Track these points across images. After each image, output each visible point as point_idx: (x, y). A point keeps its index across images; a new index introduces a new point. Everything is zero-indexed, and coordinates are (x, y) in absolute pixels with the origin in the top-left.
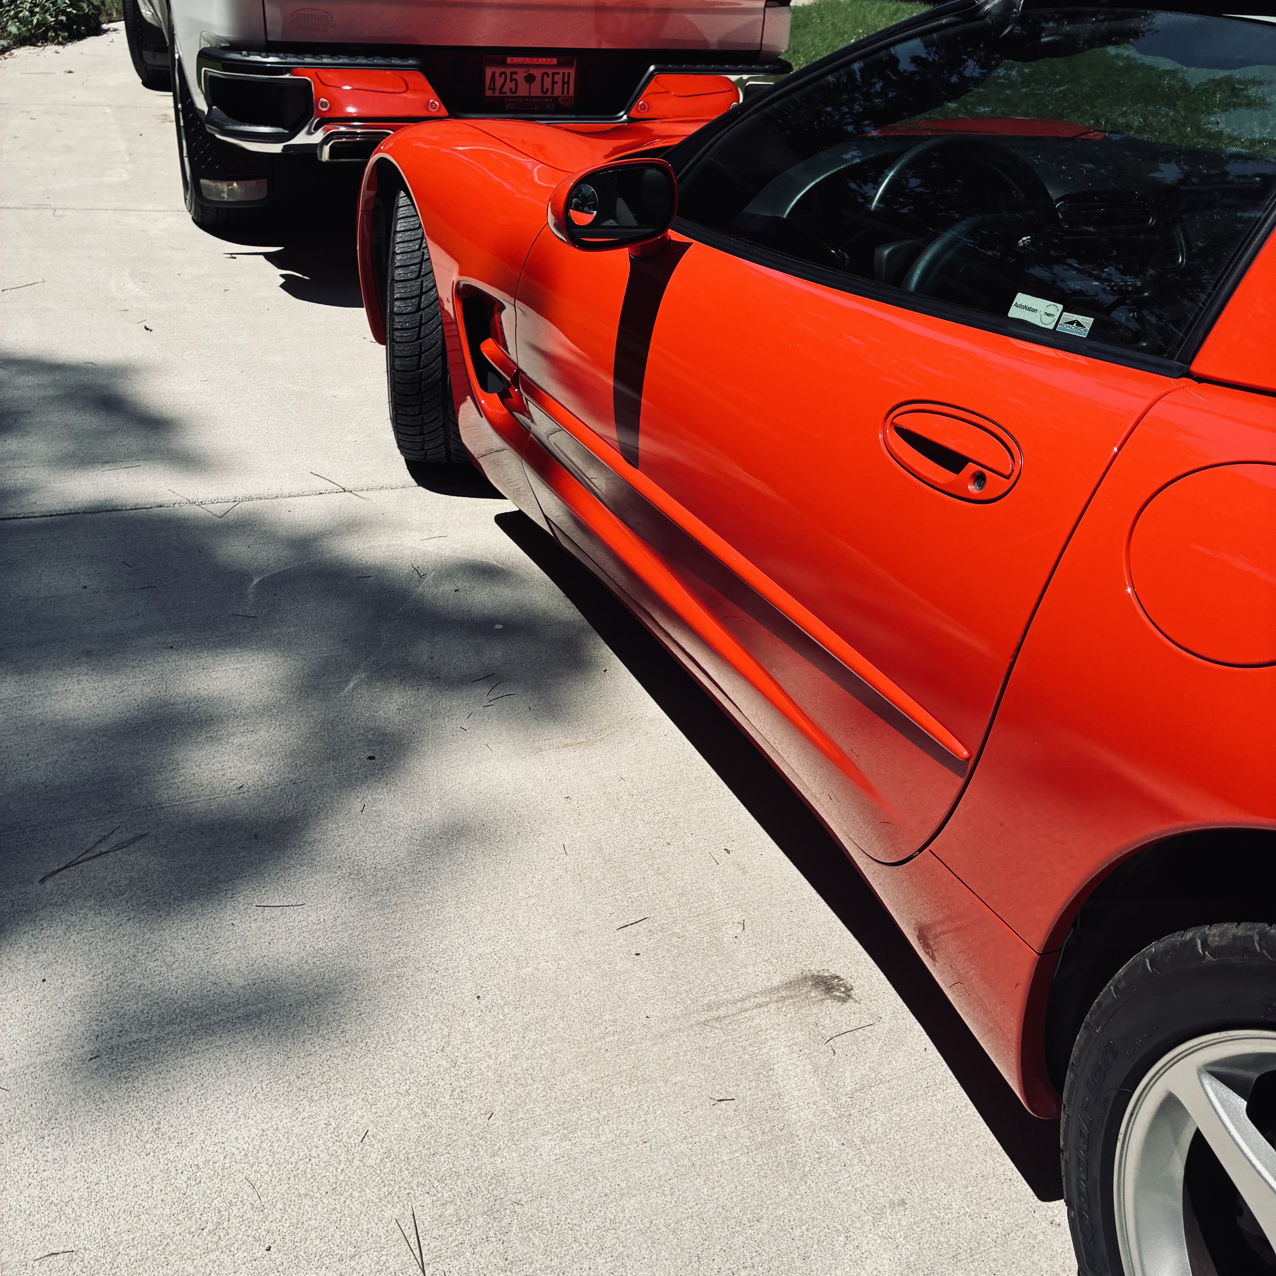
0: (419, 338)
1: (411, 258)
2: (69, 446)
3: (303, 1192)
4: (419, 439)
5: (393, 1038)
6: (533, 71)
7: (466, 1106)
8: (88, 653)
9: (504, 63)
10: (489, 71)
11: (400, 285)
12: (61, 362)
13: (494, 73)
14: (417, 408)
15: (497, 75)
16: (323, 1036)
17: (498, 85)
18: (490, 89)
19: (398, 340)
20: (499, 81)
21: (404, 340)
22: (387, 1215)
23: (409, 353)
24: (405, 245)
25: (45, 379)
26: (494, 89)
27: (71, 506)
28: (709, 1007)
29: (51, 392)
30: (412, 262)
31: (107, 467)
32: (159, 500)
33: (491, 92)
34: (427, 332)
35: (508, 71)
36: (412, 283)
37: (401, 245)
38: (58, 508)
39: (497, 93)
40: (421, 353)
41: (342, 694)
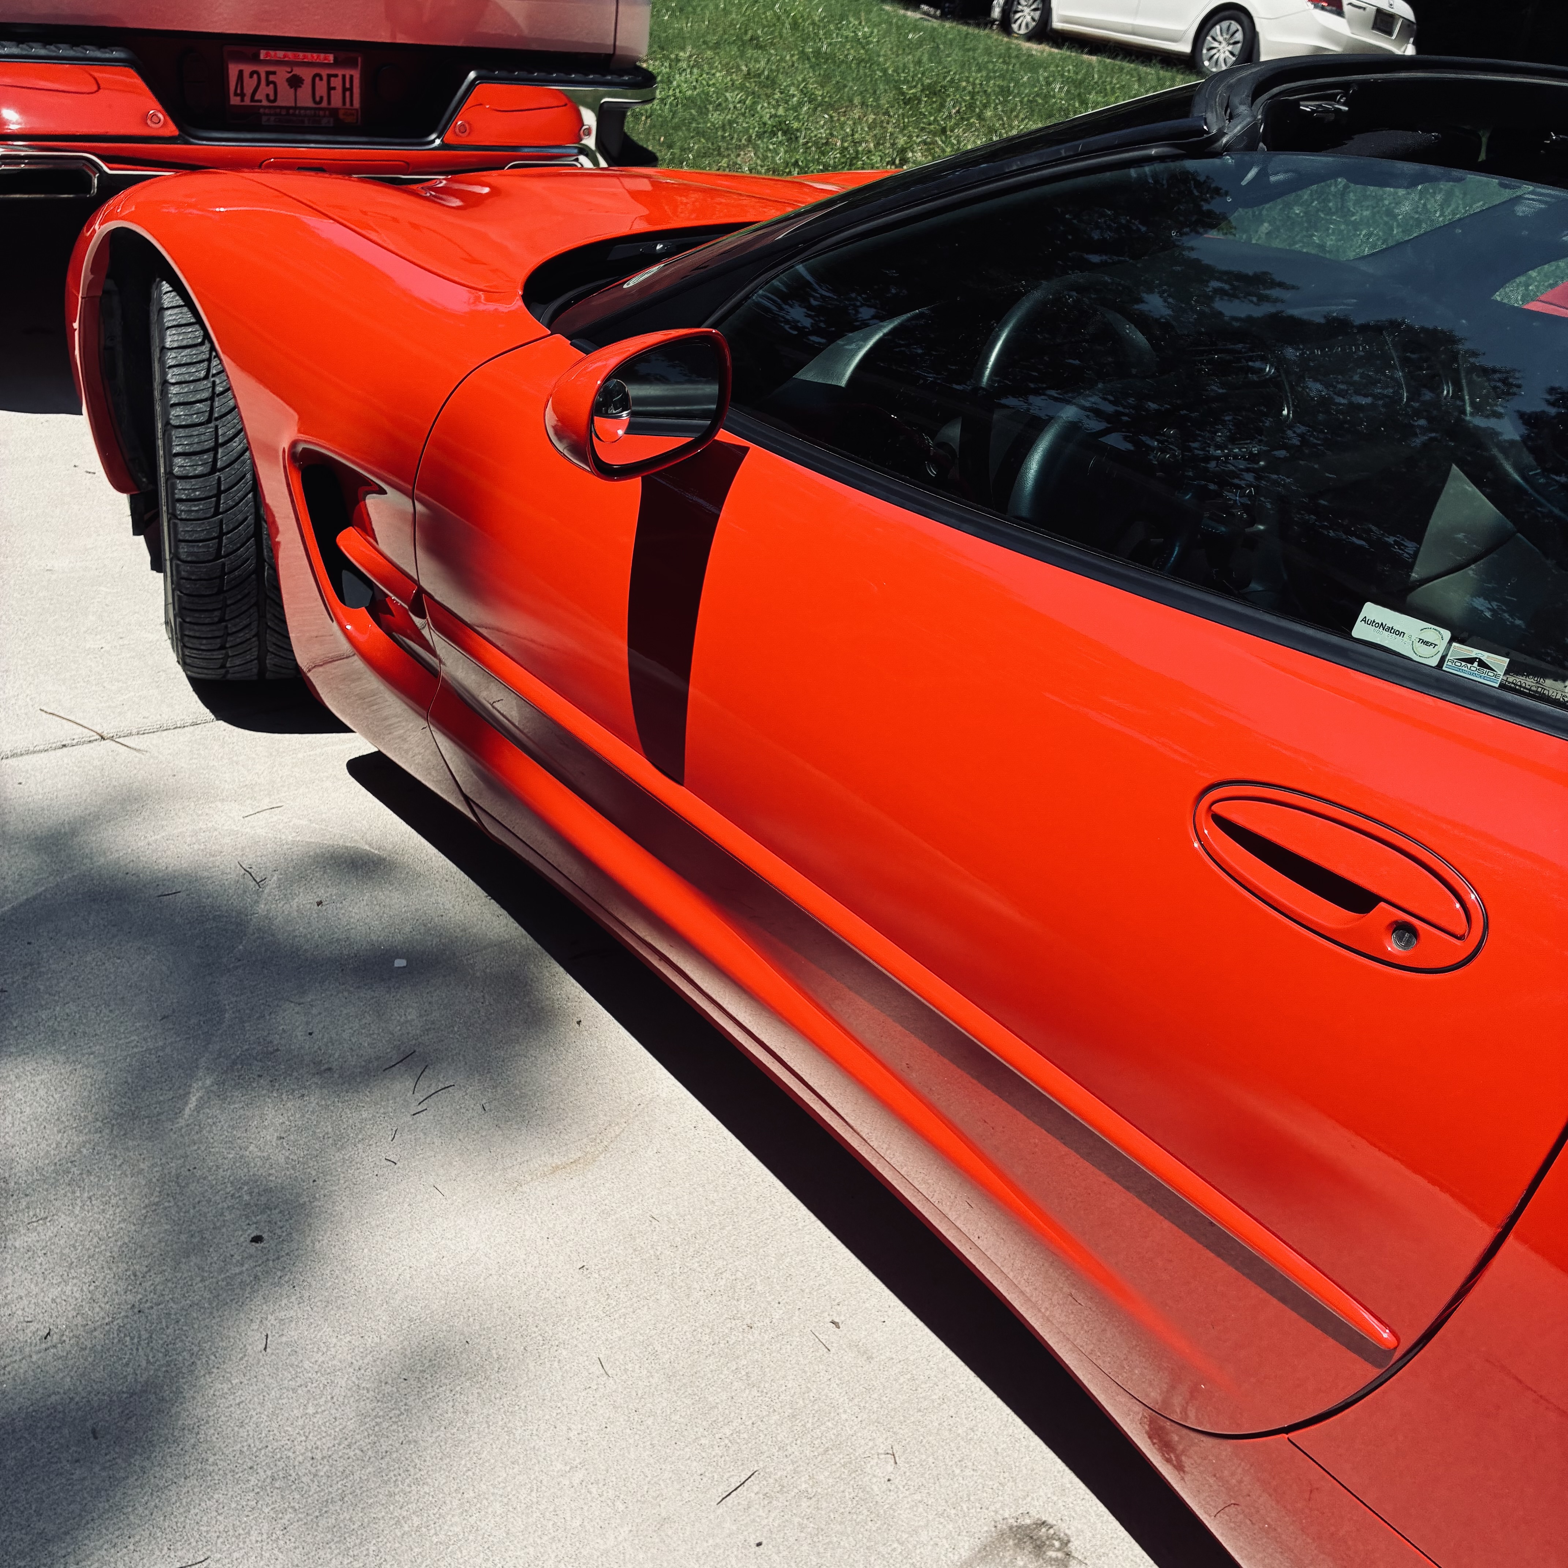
0: (217, 513)
1: (196, 391)
4: (219, 655)
6: (297, 71)
9: (255, 59)
10: (233, 70)
11: (182, 432)
13: (241, 72)
14: (217, 613)
15: (246, 75)
17: (248, 91)
18: (236, 94)
19: (184, 516)
20: (249, 84)
21: (193, 516)
23: (203, 536)
24: (184, 370)
26: (242, 95)
30: (198, 397)
33: (238, 98)
34: (231, 503)
35: (262, 70)
36: (201, 429)
37: (176, 370)
39: (247, 101)
40: (221, 534)
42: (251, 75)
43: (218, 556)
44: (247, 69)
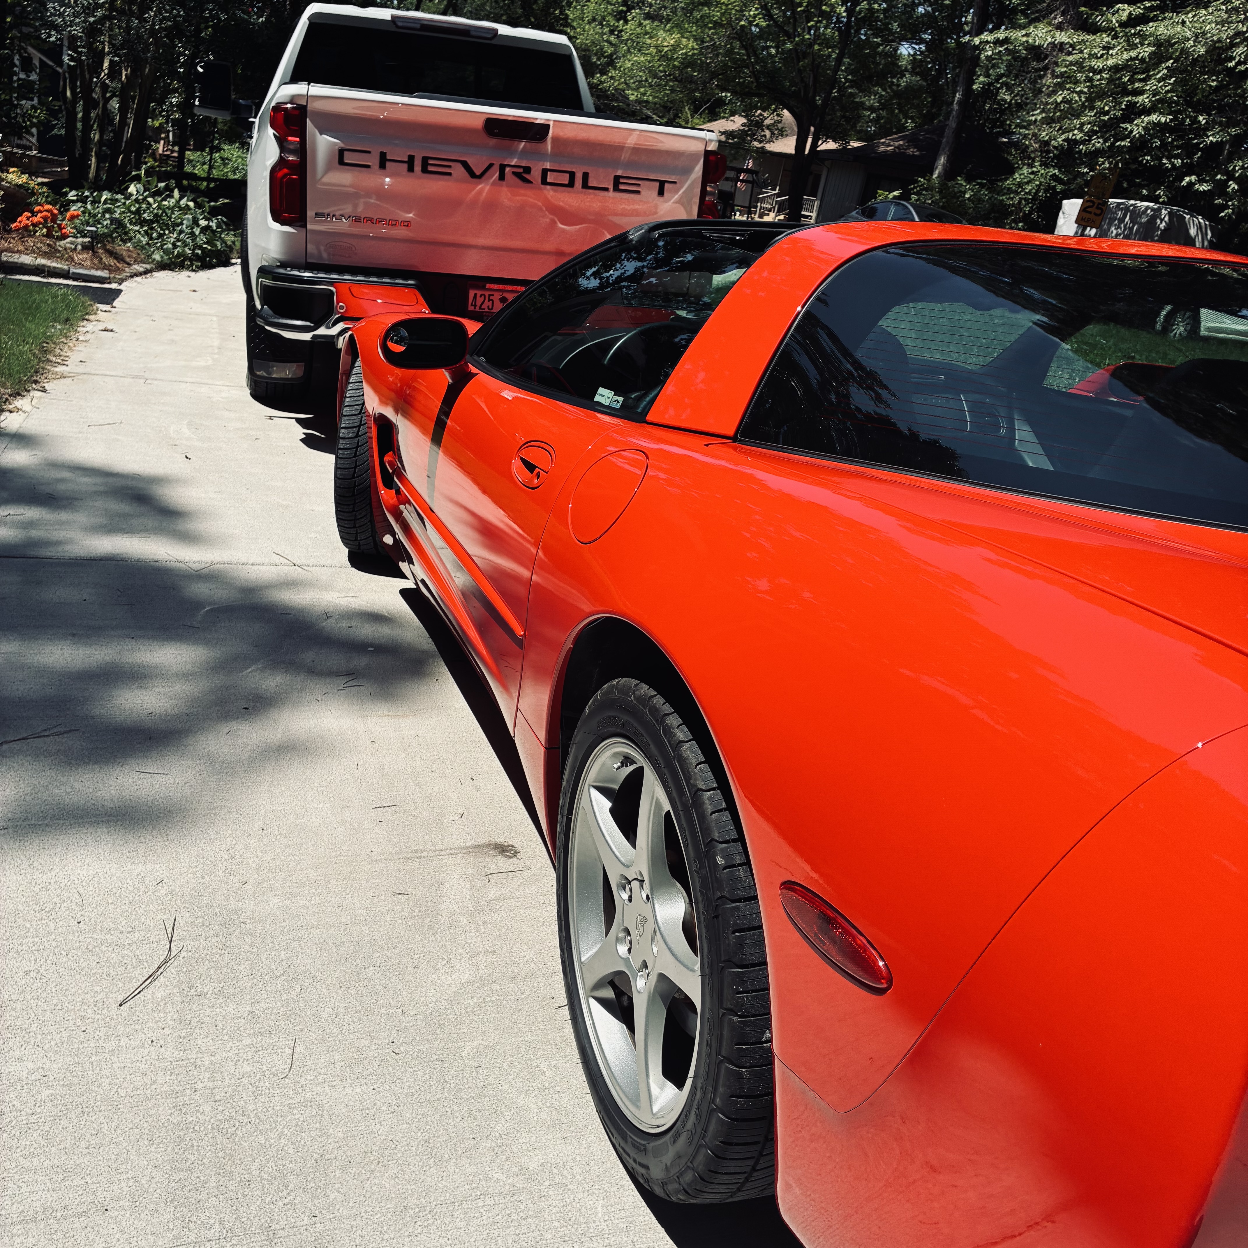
0: (355, 456)
2: (103, 520)
3: (110, 901)
4: (353, 531)
5: (198, 842)
6: (505, 295)
7: (231, 878)
8: (74, 635)
9: (483, 288)
10: (472, 293)
12: (116, 472)
13: (476, 294)
14: (351, 507)
15: (478, 296)
16: (153, 836)
17: (478, 304)
18: (472, 305)
20: (479, 300)
22: (159, 917)
25: (99, 480)
26: (475, 306)
27: (92, 555)
28: (416, 851)
29: (102, 488)
31: (125, 535)
32: (156, 558)
33: (473, 307)
35: (487, 293)
38: (82, 555)
39: (477, 309)
41: (241, 674)
42: (481, 296)
43: (353, 477)
44: (479, 293)
